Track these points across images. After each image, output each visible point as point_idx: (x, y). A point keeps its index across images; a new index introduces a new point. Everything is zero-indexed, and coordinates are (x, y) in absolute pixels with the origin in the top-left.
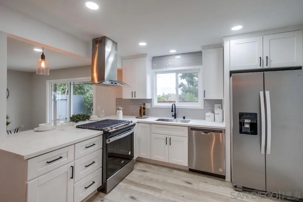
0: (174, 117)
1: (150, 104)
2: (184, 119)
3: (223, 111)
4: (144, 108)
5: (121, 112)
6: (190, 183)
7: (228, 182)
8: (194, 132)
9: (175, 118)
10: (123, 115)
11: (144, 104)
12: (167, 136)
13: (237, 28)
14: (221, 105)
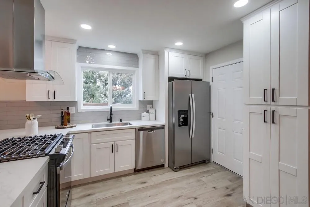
0: (109, 121)
1: (74, 108)
2: (121, 122)
3: (156, 110)
4: (69, 114)
5: (36, 122)
6: (145, 183)
7: (167, 168)
8: (142, 133)
9: (111, 122)
10: (39, 126)
11: (68, 109)
12: (113, 143)
13: (179, 44)
14: (152, 105)
